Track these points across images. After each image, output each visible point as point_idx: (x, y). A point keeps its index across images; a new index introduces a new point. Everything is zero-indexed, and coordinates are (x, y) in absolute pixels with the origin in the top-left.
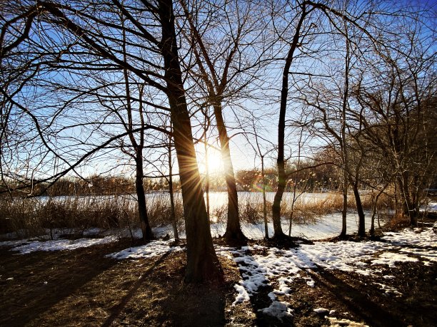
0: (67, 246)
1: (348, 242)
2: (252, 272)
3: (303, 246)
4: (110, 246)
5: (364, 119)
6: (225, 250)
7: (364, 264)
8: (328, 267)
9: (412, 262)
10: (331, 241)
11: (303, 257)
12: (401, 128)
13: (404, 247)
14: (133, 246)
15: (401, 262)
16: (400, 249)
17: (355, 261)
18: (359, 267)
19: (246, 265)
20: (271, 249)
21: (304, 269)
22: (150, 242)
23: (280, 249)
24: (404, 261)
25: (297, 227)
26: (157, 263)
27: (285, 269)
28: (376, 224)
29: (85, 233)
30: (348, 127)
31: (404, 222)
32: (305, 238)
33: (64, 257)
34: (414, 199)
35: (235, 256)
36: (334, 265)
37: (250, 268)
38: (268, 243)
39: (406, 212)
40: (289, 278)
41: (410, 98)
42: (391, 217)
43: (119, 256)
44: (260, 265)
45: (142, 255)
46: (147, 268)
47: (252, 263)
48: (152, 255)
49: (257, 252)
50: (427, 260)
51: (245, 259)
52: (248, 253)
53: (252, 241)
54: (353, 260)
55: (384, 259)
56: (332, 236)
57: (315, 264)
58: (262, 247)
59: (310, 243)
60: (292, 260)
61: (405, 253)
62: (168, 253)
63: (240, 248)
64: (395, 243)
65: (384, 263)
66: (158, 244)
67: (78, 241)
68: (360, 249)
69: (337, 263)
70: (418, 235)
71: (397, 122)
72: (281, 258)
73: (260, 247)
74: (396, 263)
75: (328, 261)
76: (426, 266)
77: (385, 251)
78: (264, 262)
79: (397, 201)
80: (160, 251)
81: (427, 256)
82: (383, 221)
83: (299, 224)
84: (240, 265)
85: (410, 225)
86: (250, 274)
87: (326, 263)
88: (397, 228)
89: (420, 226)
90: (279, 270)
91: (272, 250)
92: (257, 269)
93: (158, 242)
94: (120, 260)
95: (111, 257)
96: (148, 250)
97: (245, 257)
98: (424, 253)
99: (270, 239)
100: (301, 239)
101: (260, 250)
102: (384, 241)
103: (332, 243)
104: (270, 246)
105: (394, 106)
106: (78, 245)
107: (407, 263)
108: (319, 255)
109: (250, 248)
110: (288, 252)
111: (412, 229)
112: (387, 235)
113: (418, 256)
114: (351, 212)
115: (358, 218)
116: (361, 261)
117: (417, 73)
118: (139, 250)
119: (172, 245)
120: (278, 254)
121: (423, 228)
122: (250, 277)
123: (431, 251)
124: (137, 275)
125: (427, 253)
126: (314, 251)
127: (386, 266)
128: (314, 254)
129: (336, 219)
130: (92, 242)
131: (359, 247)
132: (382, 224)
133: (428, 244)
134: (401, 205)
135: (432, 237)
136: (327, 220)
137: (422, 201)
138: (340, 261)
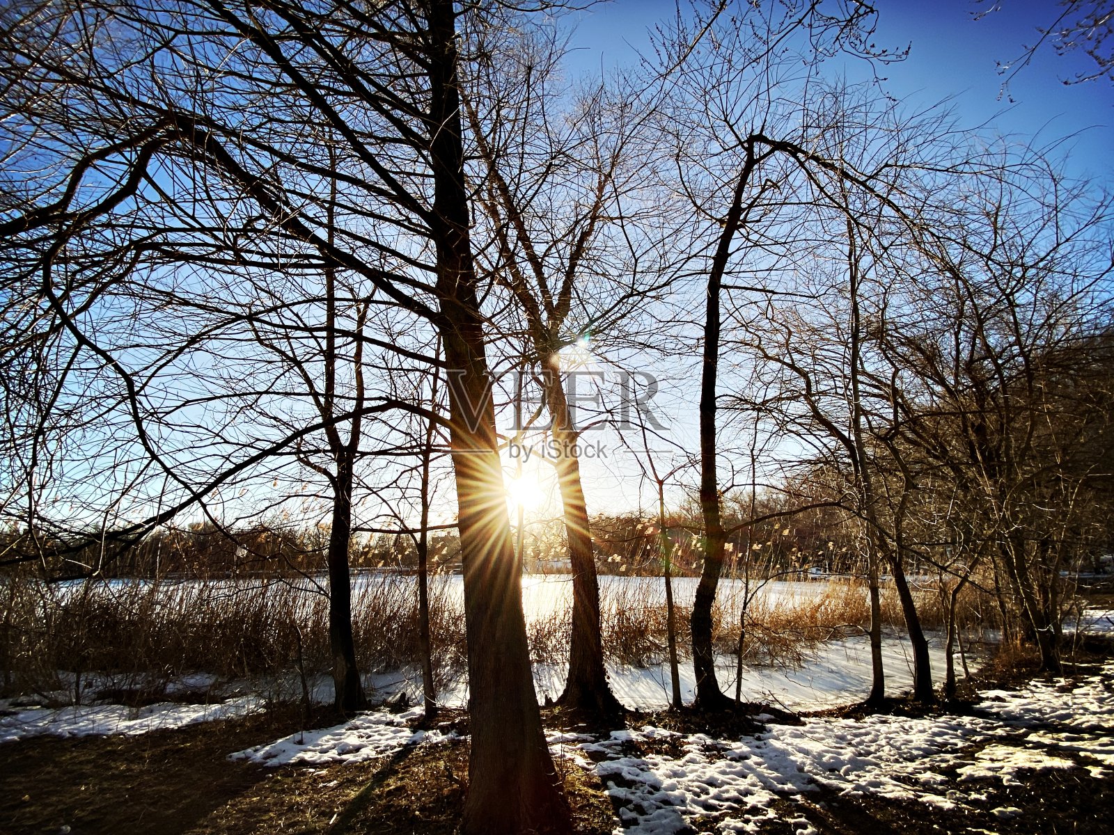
0: (123, 724)
1: (891, 718)
2: (645, 804)
3: (776, 728)
4: (242, 725)
5: (902, 397)
6: (566, 741)
7: (939, 778)
8: (848, 787)
9: (1059, 770)
10: (846, 716)
11: (779, 760)
12: (991, 420)
13: (1034, 728)
14: (308, 728)
15: (1031, 770)
16: (1026, 735)
17: (916, 771)
18: (928, 787)
19: (629, 784)
20: (691, 738)
21: (784, 795)
22: (353, 716)
23: (714, 737)
24: (1039, 767)
25: (755, 674)
26: (380, 778)
27: (734, 794)
28: (958, 668)
29: (170, 688)
30: (866, 413)
31: (1029, 663)
32: (777, 706)
33: (113, 755)
34: (1046, 600)
35: (596, 757)
36: (862, 782)
37: (639, 793)
38: (683, 722)
39: (1029, 636)
40: (747, 821)
41: (1004, 350)
42: (993, 649)
43: (269, 756)
44: (667, 782)
45: (333, 754)
46: (353, 794)
47: (643, 777)
48: (366, 752)
49: (654, 745)
50: (1097, 763)
51: (623, 765)
52: (630, 748)
53: (639, 717)
54: (911, 767)
55: (989, 764)
56: (848, 700)
57: (812, 781)
58: (666, 733)
59: (793, 719)
60: (750, 768)
61: (1038, 746)
62: (407, 749)
63: (608, 737)
64: (1011, 720)
65: (990, 774)
66: (378, 722)
67: (151, 712)
68: (925, 736)
69: (869, 777)
70: (1066, 698)
71: (982, 406)
72: (721, 764)
73: (661, 732)
74: (1021, 773)
75: (847, 773)
76: (1095, 779)
77: (989, 741)
78: (675, 774)
79: (1002, 605)
80: (383, 743)
81: (1094, 751)
82: (974, 660)
83: (759, 667)
84: (610, 783)
85: (1043, 670)
86: (640, 809)
87: (840, 778)
88: (1013, 681)
89: (1067, 672)
90: (717, 798)
91: (694, 742)
92: (657, 795)
93: (377, 715)
94: (273, 769)
95: (247, 758)
96: (352, 739)
97: (623, 760)
98: (1087, 746)
99: (686, 710)
100: (767, 709)
101: (662, 742)
102: (983, 714)
103: (851, 722)
104: (687, 731)
105: (970, 367)
106: (153, 722)
107: (1048, 771)
108: (820, 755)
109: (634, 735)
110: (739, 747)
111: (1049, 682)
112: (989, 697)
113: (1071, 753)
114: (889, 636)
115: (911, 652)
116: (933, 769)
117: (1012, 293)
118: (326, 740)
119: (419, 725)
120: (713, 753)
121: (1077, 678)
122: (641, 819)
123: (1105, 740)
124: (323, 814)
125: (1095, 745)
126: (806, 744)
127: (996, 782)
128: (806, 752)
129: (852, 653)
130: (189, 715)
131: (920, 731)
132: (973, 670)
133: (1094, 720)
134: (1015, 617)
135: (1101, 701)
136: (831, 656)
137: (1066, 607)
138: (877, 771)
